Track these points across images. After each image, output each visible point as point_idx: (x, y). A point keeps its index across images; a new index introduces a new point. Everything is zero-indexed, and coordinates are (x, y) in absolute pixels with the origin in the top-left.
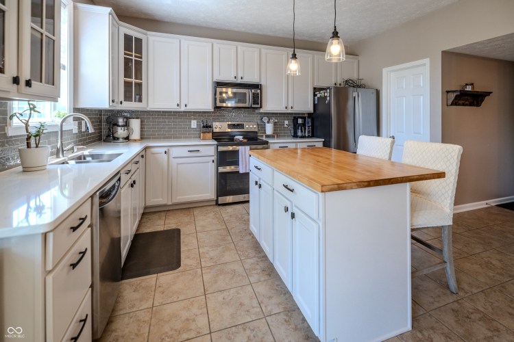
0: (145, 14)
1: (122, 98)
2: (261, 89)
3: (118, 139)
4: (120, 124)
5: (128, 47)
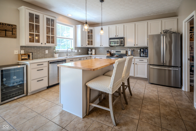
0: (95, 23)
1: (87, 44)
2: (124, 39)
3: (89, 54)
4: (90, 50)
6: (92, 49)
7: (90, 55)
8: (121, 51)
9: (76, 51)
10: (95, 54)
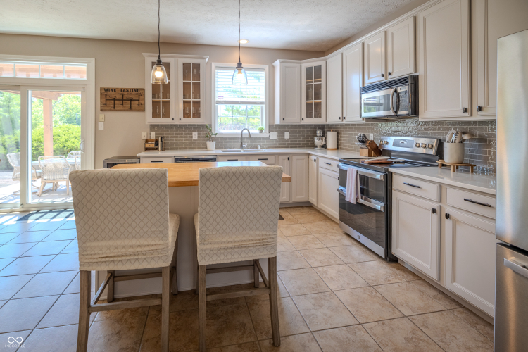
3: (316, 147)
4: (318, 135)
5: (309, 76)
9: (274, 136)
10: (338, 148)
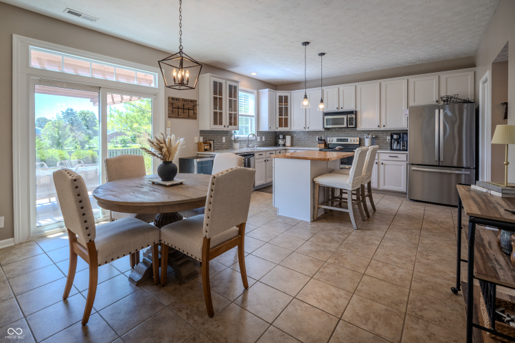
1: (278, 125)
2: (356, 115)
3: (280, 145)
4: (281, 138)
5: (280, 101)
6: (285, 134)
7: (281, 148)
8: (349, 139)
9: (259, 139)
10: (292, 145)
